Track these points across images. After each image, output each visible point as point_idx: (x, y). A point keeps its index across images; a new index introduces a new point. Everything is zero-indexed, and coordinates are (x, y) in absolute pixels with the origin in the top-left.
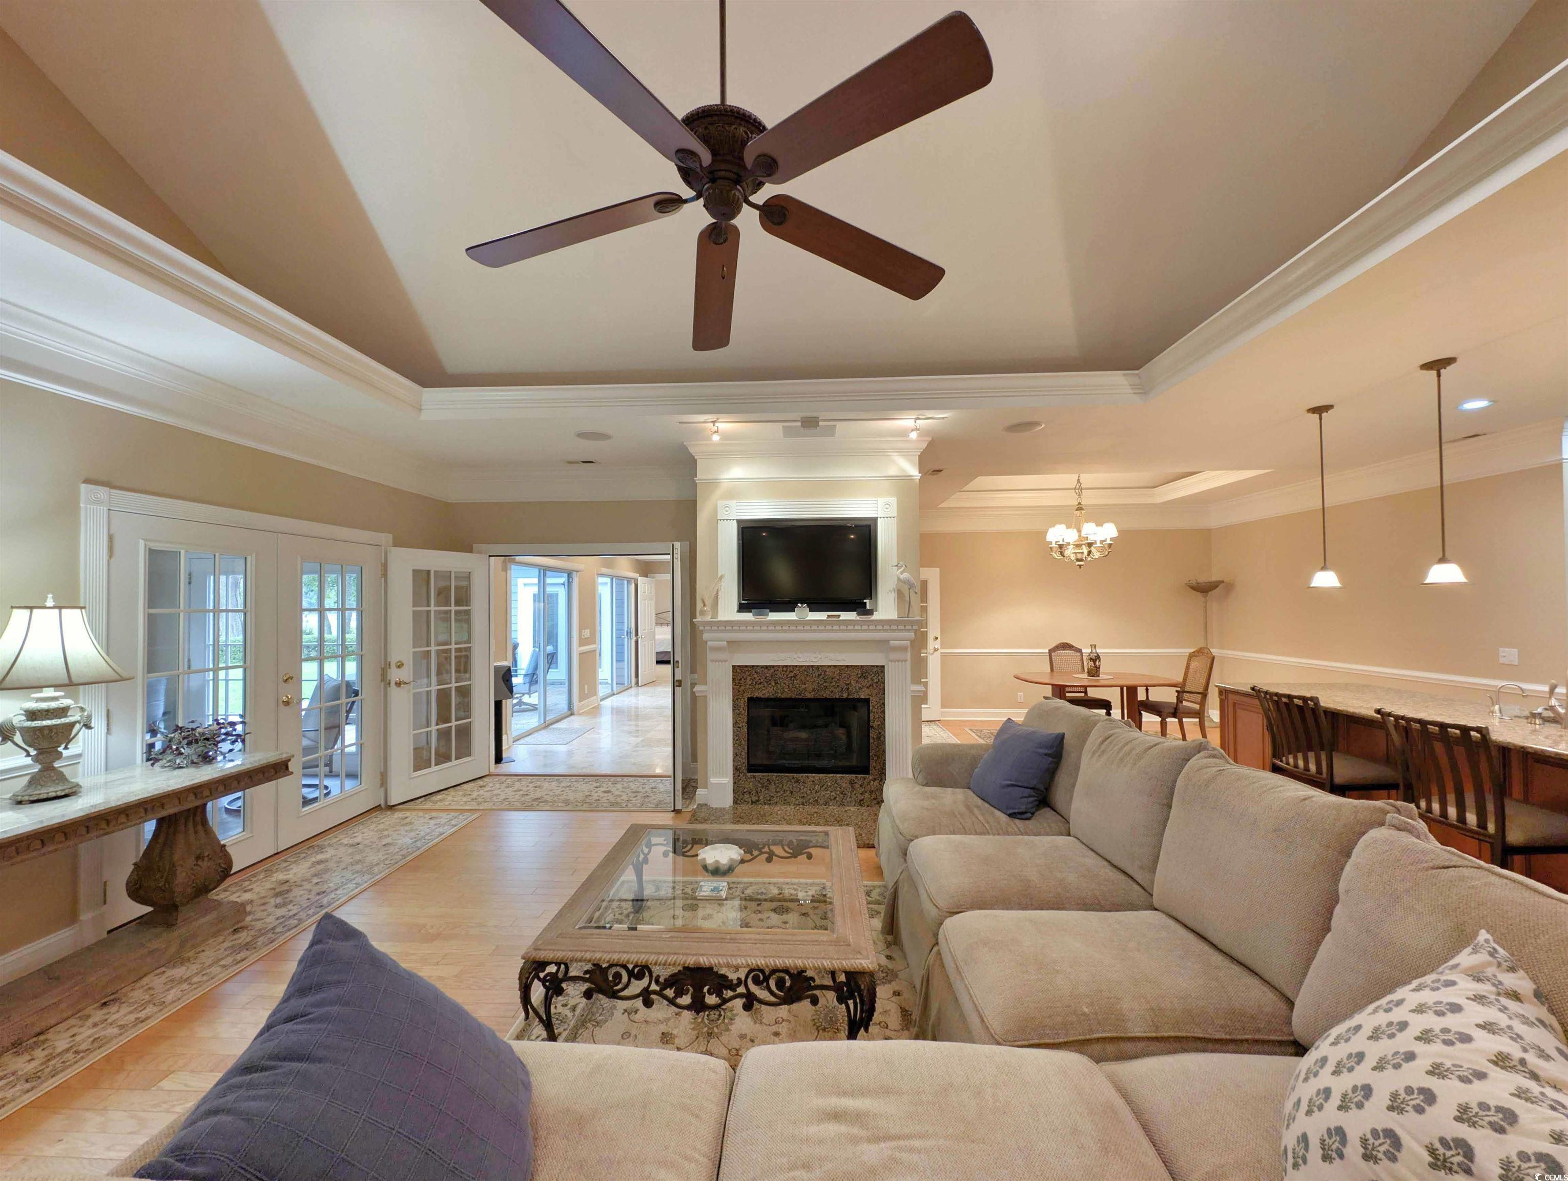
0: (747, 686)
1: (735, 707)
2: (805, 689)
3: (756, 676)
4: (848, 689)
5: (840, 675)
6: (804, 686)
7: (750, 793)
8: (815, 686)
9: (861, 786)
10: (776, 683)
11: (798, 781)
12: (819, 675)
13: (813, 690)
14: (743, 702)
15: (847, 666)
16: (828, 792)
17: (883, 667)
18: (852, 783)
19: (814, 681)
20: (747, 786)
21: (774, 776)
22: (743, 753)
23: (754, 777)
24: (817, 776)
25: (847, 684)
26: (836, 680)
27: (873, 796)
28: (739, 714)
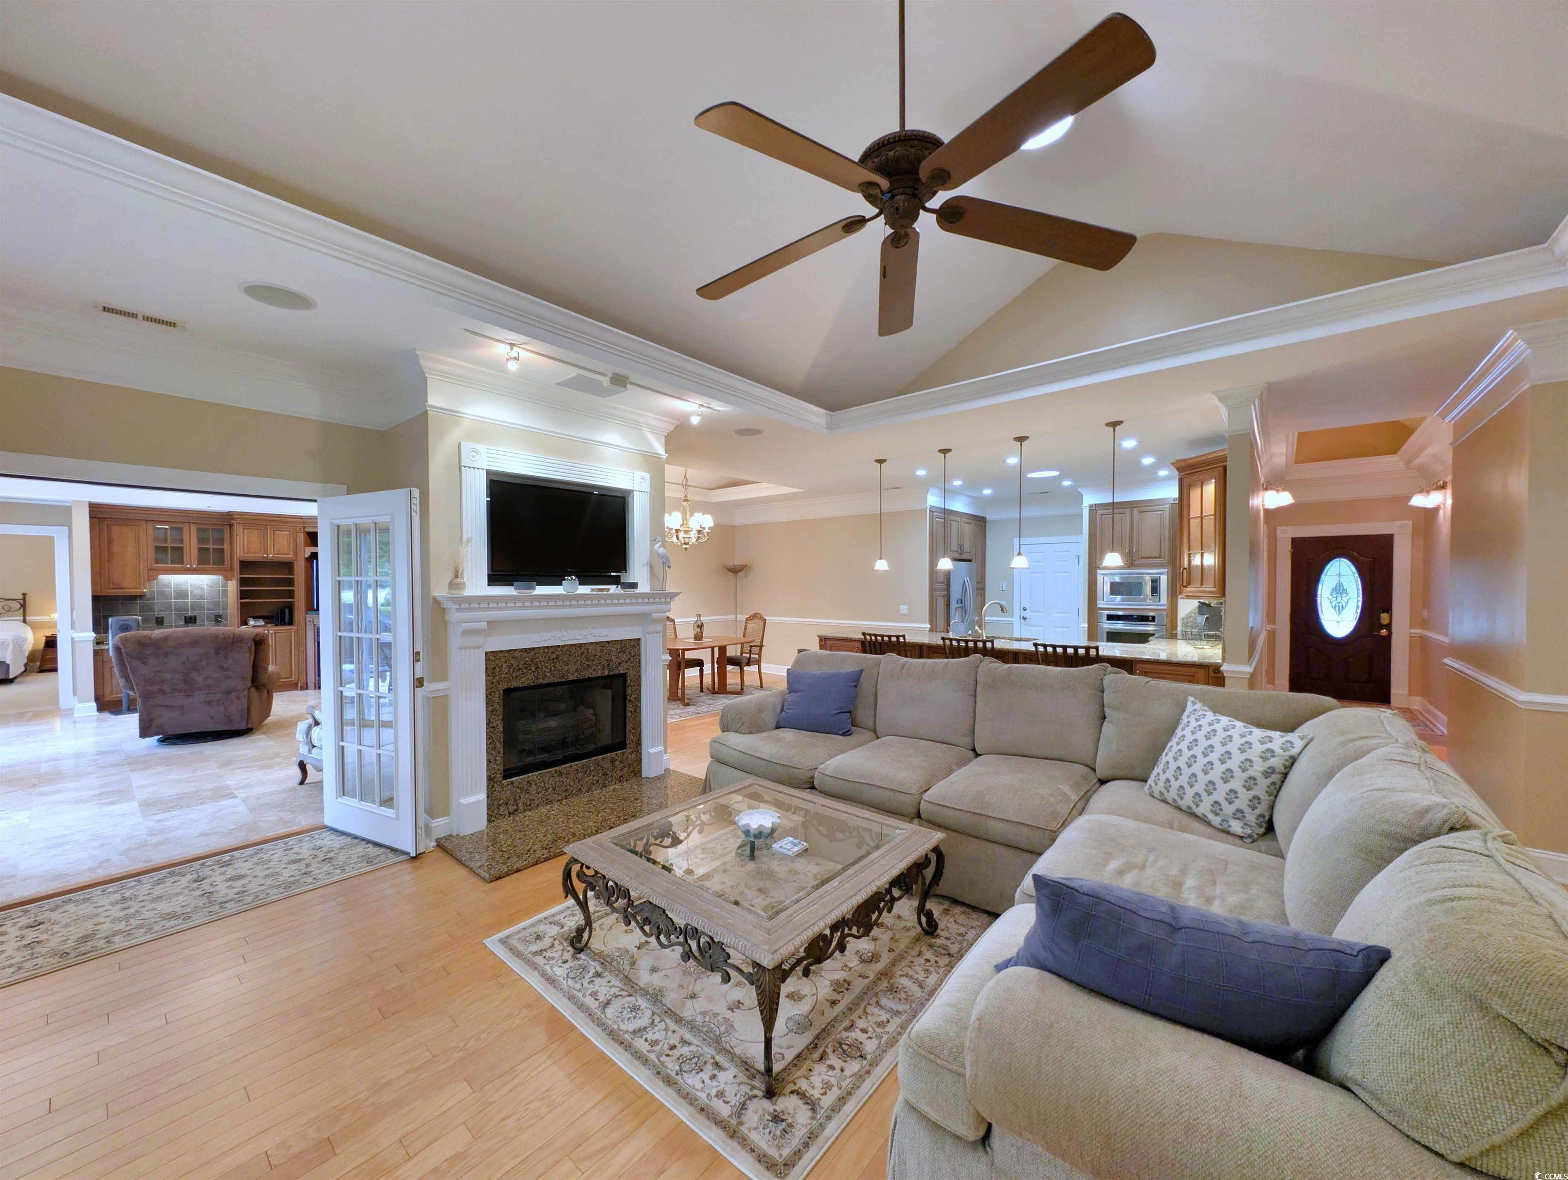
0: (503, 676)
1: (489, 702)
2: (568, 671)
3: (513, 662)
4: (609, 665)
5: (602, 651)
6: (566, 668)
7: (507, 804)
8: (578, 665)
9: (621, 762)
10: (536, 668)
11: (560, 774)
12: (582, 654)
13: (577, 671)
14: (498, 698)
15: (608, 642)
16: (591, 777)
17: (639, 639)
18: (613, 761)
19: (577, 661)
20: (503, 797)
21: (533, 776)
22: (498, 758)
23: (512, 783)
24: (579, 763)
25: (608, 661)
26: (597, 657)
27: (631, 769)
28: (492, 712)
